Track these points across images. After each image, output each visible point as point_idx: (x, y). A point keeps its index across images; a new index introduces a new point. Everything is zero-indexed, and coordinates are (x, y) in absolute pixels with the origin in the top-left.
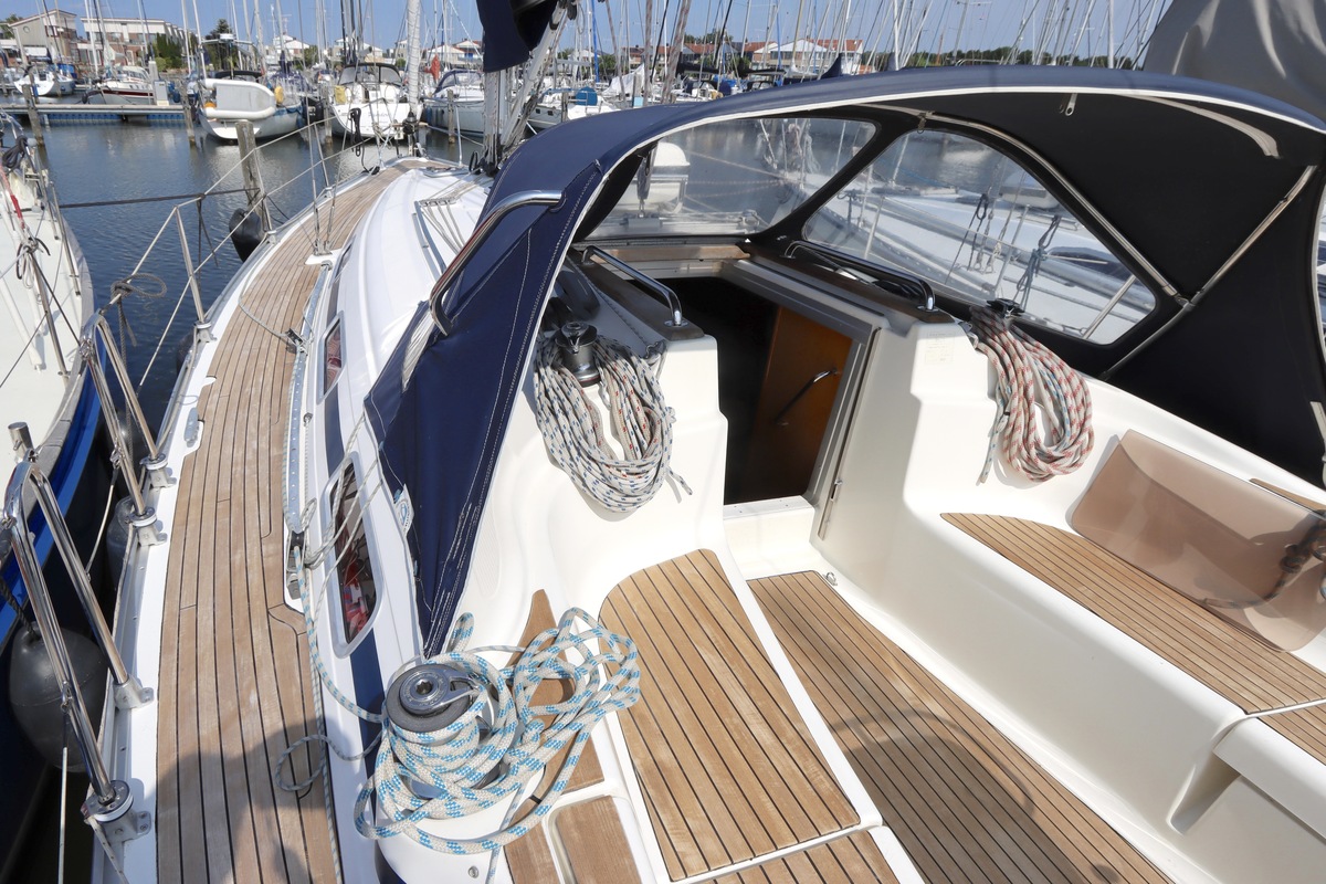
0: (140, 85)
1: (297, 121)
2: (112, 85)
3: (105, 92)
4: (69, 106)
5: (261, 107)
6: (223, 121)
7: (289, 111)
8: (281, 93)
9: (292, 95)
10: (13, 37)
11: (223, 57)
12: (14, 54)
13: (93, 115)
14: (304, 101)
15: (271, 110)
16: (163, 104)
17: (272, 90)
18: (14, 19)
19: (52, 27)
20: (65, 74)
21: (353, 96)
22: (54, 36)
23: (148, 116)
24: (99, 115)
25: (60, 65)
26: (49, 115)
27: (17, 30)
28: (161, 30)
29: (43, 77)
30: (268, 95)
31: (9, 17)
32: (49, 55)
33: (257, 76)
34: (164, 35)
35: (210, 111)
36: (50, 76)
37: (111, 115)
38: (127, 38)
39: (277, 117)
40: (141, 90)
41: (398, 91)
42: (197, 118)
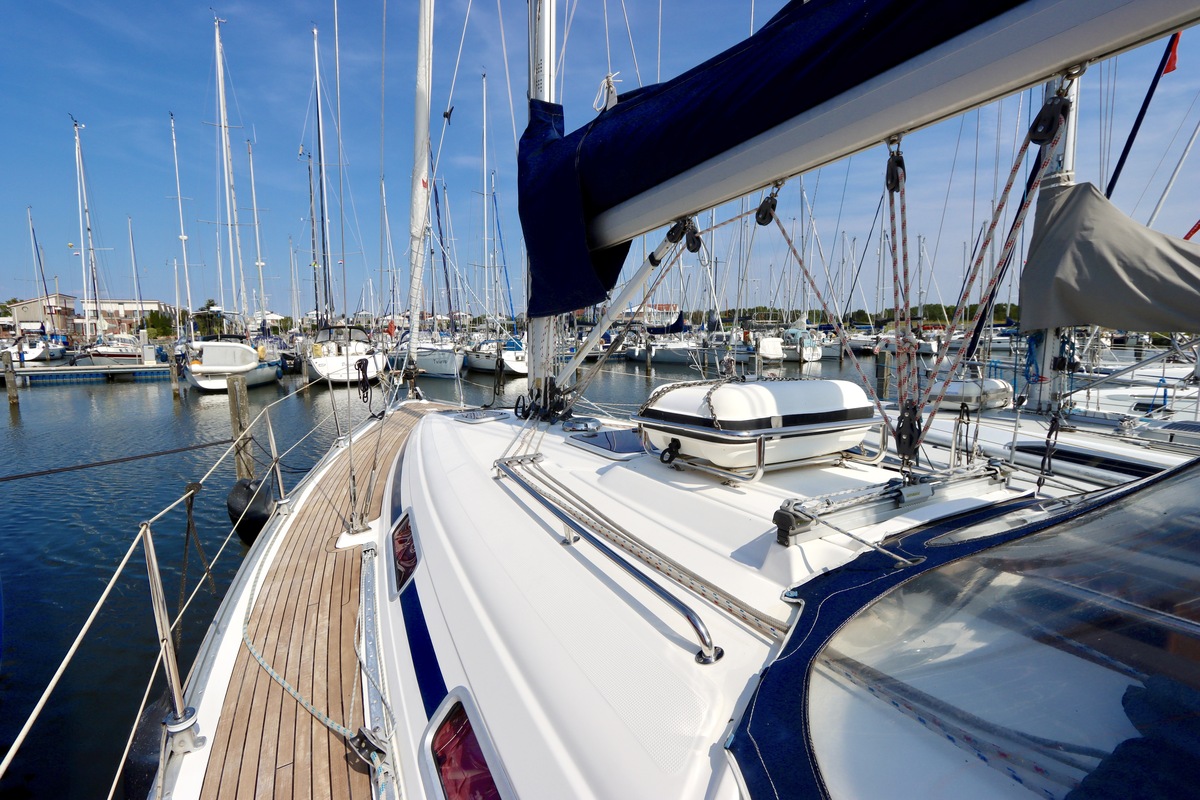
0: (130, 349)
1: (277, 372)
2: (101, 349)
3: (94, 355)
4: (53, 368)
5: (245, 362)
6: (207, 375)
7: (270, 365)
8: (263, 351)
9: (271, 351)
10: (11, 315)
11: (209, 325)
12: (7, 328)
13: (78, 375)
14: (285, 357)
15: (254, 364)
16: (150, 362)
17: (256, 348)
18: (15, 301)
19: (50, 307)
20: (57, 343)
21: (329, 351)
22: (52, 314)
23: (134, 373)
24: (84, 375)
25: (52, 336)
26: (31, 377)
27: (15, 310)
28: (155, 308)
29: (33, 345)
30: (251, 353)
31: (10, 299)
32: (43, 327)
33: (241, 338)
34: (157, 312)
35: (195, 367)
36: (41, 344)
37: (97, 375)
38: (122, 314)
39: (259, 370)
40: (130, 352)
41: (367, 346)
42: (183, 373)
